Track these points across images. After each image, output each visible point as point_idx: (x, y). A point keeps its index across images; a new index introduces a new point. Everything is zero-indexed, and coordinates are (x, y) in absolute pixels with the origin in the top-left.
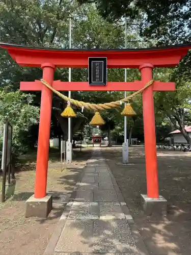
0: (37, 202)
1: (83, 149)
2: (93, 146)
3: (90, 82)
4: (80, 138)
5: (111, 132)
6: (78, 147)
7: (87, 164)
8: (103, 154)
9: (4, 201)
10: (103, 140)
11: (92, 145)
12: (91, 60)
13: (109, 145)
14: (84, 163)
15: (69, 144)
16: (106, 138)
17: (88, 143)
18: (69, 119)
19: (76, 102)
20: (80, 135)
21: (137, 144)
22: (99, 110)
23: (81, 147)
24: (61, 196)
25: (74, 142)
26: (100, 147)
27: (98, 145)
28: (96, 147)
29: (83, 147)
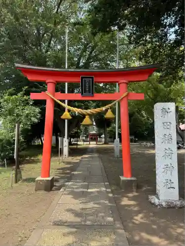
0: (43, 180)
1: (78, 147)
2: (90, 144)
3: (82, 94)
4: (76, 136)
5: (108, 129)
6: (74, 144)
7: (82, 158)
8: (98, 151)
9: (16, 182)
10: (100, 137)
11: (88, 143)
12: (82, 78)
13: (106, 143)
14: (79, 158)
15: (66, 141)
16: (103, 136)
17: (84, 141)
18: (66, 121)
19: (72, 108)
20: (76, 133)
21: (134, 142)
22: (88, 114)
23: (77, 144)
24: (59, 180)
25: (70, 140)
26: (97, 144)
27: (95, 143)
28: (93, 145)
29: (79, 145)
